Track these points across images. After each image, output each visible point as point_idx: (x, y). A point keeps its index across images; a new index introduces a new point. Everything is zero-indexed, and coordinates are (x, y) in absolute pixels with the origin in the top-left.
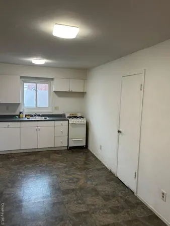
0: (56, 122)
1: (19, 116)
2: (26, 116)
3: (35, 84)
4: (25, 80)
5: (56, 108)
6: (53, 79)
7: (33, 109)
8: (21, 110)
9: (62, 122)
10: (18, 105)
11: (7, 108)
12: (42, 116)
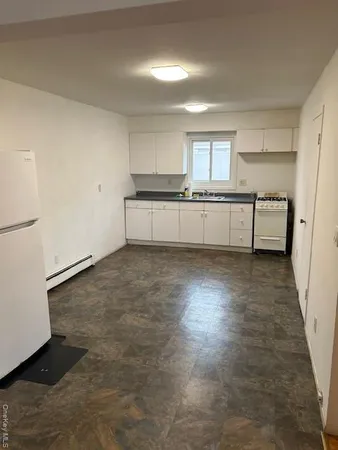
0: (233, 205)
1: (183, 194)
2: (194, 193)
3: (209, 143)
4: (194, 137)
5: (242, 183)
6: (235, 132)
7: (205, 183)
8: (187, 186)
9: (241, 206)
10: (183, 177)
11: (170, 183)
12: (217, 195)
